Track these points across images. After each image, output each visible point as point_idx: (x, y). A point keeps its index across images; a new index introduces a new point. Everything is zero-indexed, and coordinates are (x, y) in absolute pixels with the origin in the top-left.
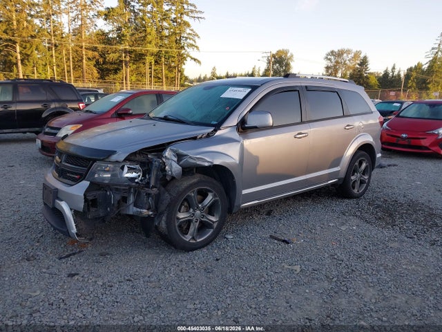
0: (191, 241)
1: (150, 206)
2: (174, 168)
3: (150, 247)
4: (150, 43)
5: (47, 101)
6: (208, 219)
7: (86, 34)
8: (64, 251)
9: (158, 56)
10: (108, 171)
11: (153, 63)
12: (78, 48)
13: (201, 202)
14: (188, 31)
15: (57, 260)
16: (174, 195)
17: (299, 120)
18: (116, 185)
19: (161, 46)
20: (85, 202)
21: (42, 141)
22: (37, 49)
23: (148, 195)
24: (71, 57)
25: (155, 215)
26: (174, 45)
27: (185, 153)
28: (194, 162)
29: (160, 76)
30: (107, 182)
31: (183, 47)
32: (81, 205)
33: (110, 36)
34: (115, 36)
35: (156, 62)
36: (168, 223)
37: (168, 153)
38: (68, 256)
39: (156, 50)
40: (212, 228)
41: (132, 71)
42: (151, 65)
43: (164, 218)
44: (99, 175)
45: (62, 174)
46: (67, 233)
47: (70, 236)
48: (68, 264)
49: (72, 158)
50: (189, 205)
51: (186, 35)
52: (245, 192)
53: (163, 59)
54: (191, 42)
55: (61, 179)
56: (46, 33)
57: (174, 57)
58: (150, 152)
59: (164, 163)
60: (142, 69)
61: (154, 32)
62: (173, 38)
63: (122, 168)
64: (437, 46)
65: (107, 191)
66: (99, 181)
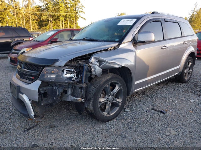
0: (107, 116)
1: (82, 95)
2: (97, 69)
3: (81, 120)
4: (62, 11)
5: (13, 37)
6: (116, 101)
7: (31, 7)
8: (26, 125)
9: (65, 17)
10: (53, 73)
11: (63, 21)
12: (27, 14)
13: (112, 90)
14: (79, 5)
15: (22, 133)
16: (97, 87)
17: (162, 39)
18: (60, 83)
19: (67, 12)
20: (39, 95)
21: (11, 58)
22: (7, 15)
23: (81, 88)
24: (24, 18)
25: (85, 101)
26: (73, 11)
27: (104, 59)
28: (110, 65)
29: (67, 26)
30: (53, 81)
31: (77, 13)
32: (36, 97)
33: (42, 8)
34: (45, 8)
35: (65, 20)
36: (94, 106)
37: (93, 60)
38: (29, 129)
39: (64, 14)
40: (119, 106)
41: (53, 25)
42: (63, 22)
43: (91, 103)
44: (47, 76)
45: (22, 76)
46: (28, 115)
47: (30, 118)
48: (30, 135)
49: (28, 65)
50: (106, 93)
51: (78, 7)
52: (136, 83)
53: (68, 18)
54: (81, 10)
55: (22, 79)
56: (11, 7)
57: (73, 17)
58: (80, 60)
59: (90, 67)
60: (58, 24)
61: (63, 6)
62: (72, 8)
63: (63, 71)
64: (194, 9)
65: (53, 86)
66: (47, 80)
